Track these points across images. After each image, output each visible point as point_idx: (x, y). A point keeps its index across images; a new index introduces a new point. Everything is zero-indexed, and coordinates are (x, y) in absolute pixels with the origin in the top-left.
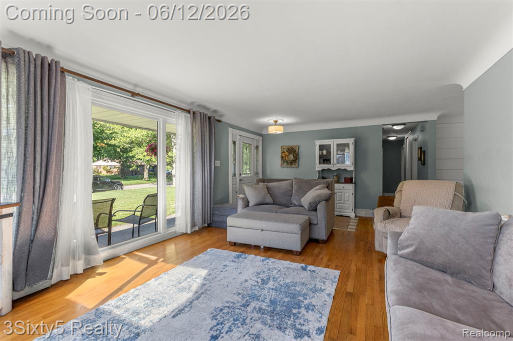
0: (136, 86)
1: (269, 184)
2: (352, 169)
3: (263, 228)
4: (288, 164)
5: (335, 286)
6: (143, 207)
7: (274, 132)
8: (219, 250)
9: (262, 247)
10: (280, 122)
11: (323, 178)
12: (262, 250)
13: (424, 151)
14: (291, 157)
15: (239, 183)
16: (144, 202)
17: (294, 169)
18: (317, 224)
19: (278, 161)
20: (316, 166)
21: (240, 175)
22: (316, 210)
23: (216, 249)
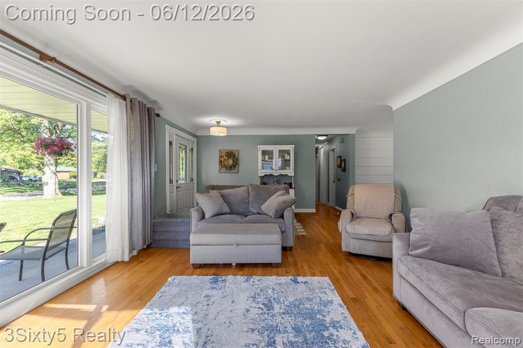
0: (47, 45)
1: (222, 191)
2: (293, 175)
3: (238, 243)
4: (226, 170)
5: (337, 295)
6: (51, 233)
7: (216, 134)
8: (183, 277)
9: (234, 264)
10: (223, 123)
11: (265, 184)
12: (234, 268)
13: (345, 160)
14: (231, 162)
15: (176, 191)
16: (54, 224)
17: (233, 175)
18: (285, 231)
19: (215, 166)
20: (259, 172)
21: (177, 181)
22: (282, 217)
23: (180, 277)
